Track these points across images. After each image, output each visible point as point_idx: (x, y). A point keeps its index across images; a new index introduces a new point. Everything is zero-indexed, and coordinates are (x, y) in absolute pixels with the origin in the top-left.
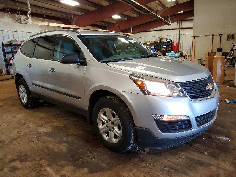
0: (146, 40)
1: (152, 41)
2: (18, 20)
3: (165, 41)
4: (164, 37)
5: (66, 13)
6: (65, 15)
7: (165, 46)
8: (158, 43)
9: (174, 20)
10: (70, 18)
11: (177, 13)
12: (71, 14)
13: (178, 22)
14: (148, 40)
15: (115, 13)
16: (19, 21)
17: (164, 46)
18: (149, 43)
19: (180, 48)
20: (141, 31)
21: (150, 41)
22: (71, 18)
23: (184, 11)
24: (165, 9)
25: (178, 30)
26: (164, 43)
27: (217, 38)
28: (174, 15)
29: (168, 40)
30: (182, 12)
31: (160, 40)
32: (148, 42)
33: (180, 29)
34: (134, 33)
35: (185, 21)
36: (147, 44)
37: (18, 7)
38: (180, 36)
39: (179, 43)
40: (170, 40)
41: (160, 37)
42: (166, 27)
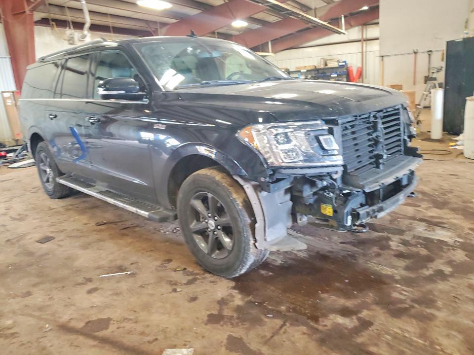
0: (298, 65)
1: (310, 66)
2: (69, 40)
3: (336, 65)
4: (334, 57)
5: (146, 21)
6: (145, 25)
7: (336, 75)
8: (321, 69)
9: (352, 24)
10: (153, 29)
11: (356, 11)
12: (155, 23)
13: (360, 27)
14: (302, 65)
15: (234, 17)
16: (71, 42)
17: (332, 76)
18: (305, 71)
19: (364, 78)
20: (289, 47)
21: (305, 67)
22: (157, 29)
23: (371, 6)
24: (331, 5)
25: (359, 44)
26: (333, 69)
27: (423, 59)
28: (352, 15)
29: (340, 64)
30: (365, 8)
31: (326, 65)
32: (302, 68)
33: (365, 40)
34: (275, 52)
35: (373, 26)
36: (300, 71)
37: (69, 16)
38: (364, 53)
39: (362, 68)
40: (344, 64)
41: (326, 58)
42: (335, 38)
